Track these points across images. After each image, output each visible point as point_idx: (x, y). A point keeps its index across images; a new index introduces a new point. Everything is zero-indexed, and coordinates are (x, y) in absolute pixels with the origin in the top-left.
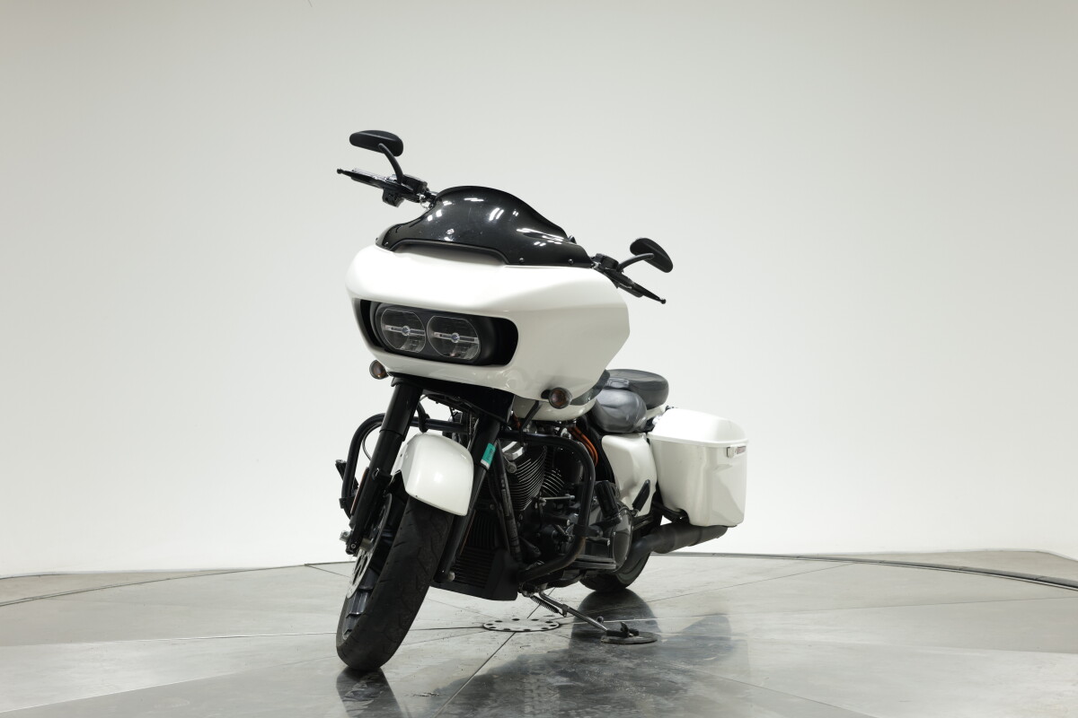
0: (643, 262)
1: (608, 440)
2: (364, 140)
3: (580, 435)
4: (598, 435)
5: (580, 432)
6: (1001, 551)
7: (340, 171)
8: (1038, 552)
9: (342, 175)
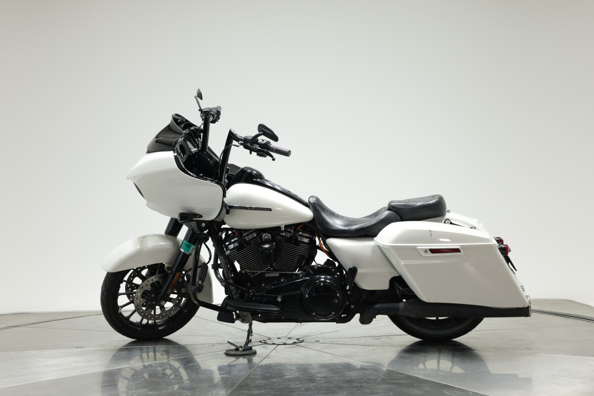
1: (329, 241)
4: (323, 238)
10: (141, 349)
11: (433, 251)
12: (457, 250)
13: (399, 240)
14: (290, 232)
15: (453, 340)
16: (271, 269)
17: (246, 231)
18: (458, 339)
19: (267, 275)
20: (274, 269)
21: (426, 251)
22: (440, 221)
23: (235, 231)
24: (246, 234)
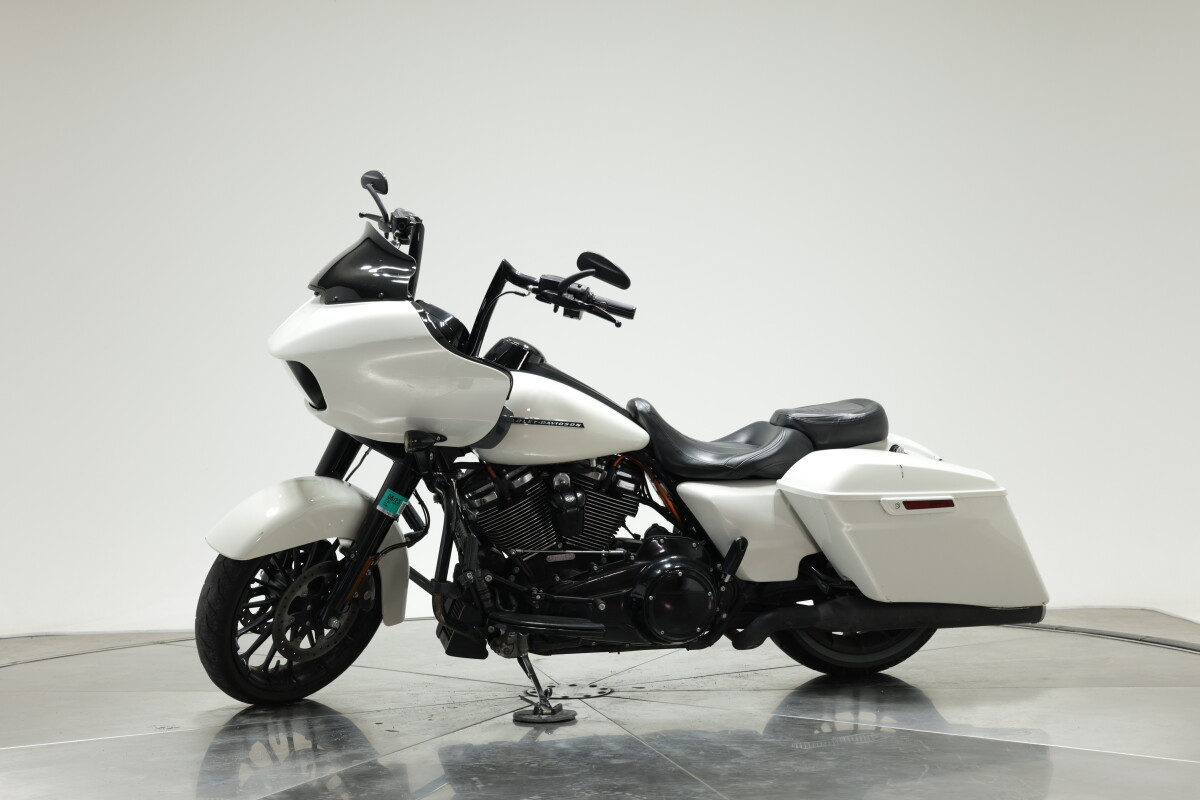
0: (593, 278)
1: (685, 487)
7: (362, 215)
10: (265, 726)
11: (910, 505)
12: (948, 503)
13: (847, 483)
14: (600, 471)
15: (882, 672)
16: (560, 546)
17: (510, 468)
18: (890, 671)
19: (551, 559)
20: (564, 544)
21: (897, 505)
22: (883, 448)
23: (490, 468)
24: (512, 474)
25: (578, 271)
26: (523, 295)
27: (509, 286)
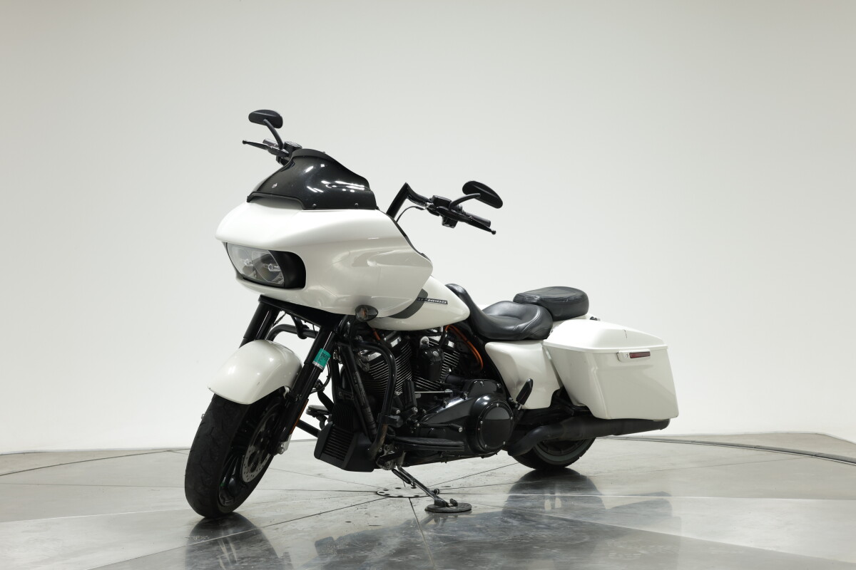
0: (474, 200)
1: (491, 346)
2: (256, 118)
3: (466, 342)
4: (481, 342)
5: (466, 339)
6: (788, 434)
7: (245, 142)
8: (816, 434)
9: (247, 145)
11: (633, 355)
12: (646, 354)
21: (627, 355)
23: (376, 333)
24: (389, 337)
25: (464, 195)
26: (422, 209)
27: (407, 203)
